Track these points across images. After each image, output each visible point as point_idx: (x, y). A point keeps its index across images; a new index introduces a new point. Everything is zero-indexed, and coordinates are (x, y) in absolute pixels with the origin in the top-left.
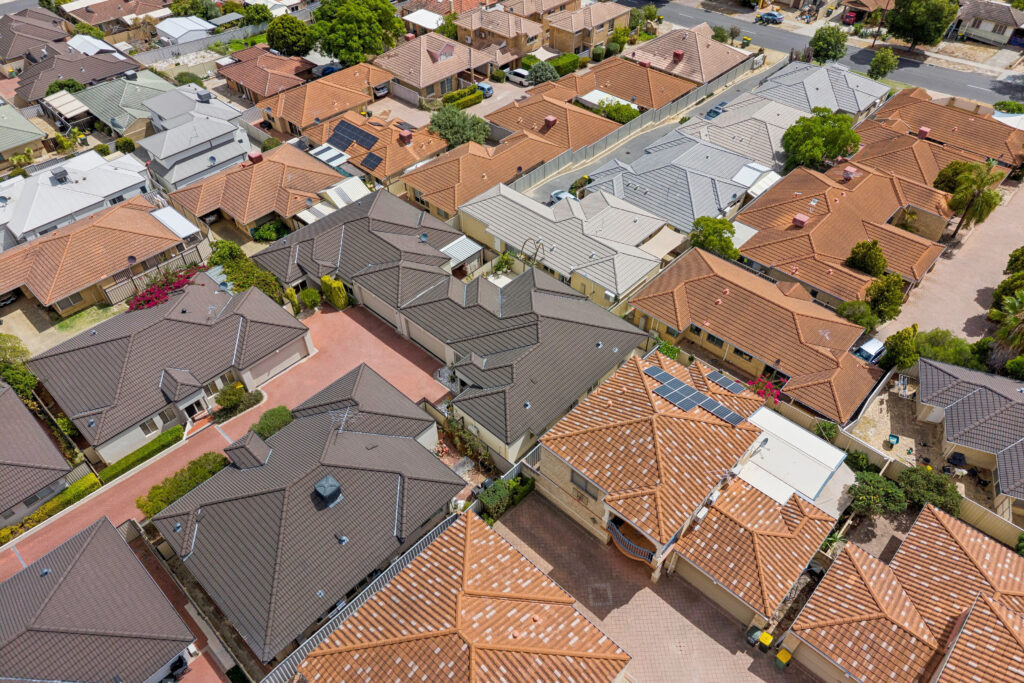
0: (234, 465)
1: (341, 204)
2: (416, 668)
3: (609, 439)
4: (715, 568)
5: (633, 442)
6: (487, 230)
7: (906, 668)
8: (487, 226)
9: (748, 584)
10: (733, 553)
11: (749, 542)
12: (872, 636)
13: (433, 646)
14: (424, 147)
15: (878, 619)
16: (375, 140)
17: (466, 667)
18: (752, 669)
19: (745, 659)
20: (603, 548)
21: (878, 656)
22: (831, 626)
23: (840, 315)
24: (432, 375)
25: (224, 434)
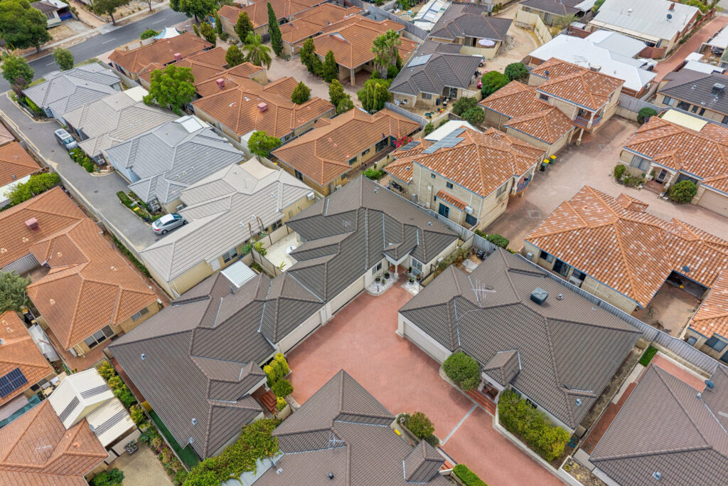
6: (208, 262)
25: (451, 434)
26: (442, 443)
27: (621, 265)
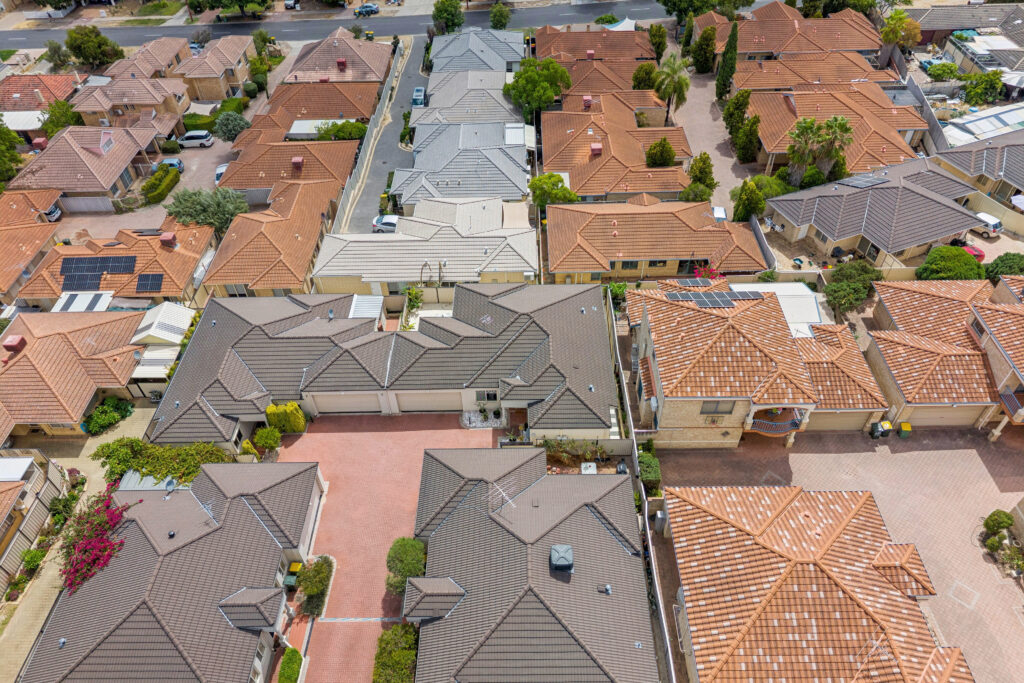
0: (433, 620)
1: (178, 339)
2: (794, 615)
3: (715, 359)
4: (832, 402)
5: (733, 349)
6: (363, 280)
7: (977, 376)
8: (361, 277)
9: (859, 397)
10: (834, 383)
11: (836, 370)
12: (948, 372)
13: (790, 588)
14: (193, 243)
15: (942, 360)
16: (133, 259)
17: (826, 579)
18: (894, 451)
19: (883, 450)
20: (738, 451)
21: (960, 381)
22: (925, 384)
23: (687, 200)
24: (460, 427)
25: (339, 620)
26: (323, 619)
27: (737, 625)
